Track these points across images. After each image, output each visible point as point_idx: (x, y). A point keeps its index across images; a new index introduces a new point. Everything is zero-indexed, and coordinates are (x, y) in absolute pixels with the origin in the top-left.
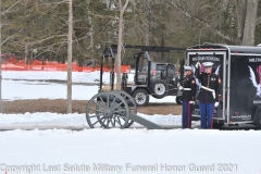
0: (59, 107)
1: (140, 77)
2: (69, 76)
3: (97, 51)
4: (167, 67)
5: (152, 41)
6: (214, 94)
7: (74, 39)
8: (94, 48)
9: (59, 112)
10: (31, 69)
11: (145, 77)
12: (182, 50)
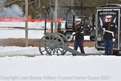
0: (20, 43)
1: (68, 25)
2: (26, 25)
3: (43, 9)
4: (85, 19)
5: (75, 3)
6: (113, 34)
7: (29, 2)
8: (41, 8)
9: (20, 46)
10: (3, 21)
11: (72, 25)
12: (94, 8)
